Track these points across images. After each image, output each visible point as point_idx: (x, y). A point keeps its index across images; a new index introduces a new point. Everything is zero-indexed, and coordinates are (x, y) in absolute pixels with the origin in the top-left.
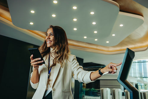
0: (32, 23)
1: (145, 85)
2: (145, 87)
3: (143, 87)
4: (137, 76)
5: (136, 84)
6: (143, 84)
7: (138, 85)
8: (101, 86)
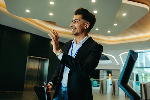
0: (28, 11)
1: (146, 75)
2: (145, 77)
3: (143, 77)
4: (138, 67)
5: (137, 74)
6: (143, 75)
7: (139, 75)
8: (100, 76)
